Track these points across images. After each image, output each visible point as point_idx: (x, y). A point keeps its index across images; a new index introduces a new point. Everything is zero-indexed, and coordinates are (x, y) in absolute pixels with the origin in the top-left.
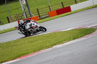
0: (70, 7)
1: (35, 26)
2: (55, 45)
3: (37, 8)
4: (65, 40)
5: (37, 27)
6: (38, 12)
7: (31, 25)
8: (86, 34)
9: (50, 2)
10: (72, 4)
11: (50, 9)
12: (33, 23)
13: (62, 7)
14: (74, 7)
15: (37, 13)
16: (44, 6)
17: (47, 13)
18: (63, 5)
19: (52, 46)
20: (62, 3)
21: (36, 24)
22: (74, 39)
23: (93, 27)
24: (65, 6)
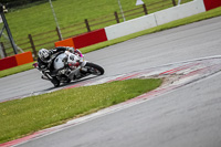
0: (103, 30)
1: (75, 62)
2: (71, 117)
3: (29, 32)
4: (94, 107)
5: (79, 63)
6: (31, 42)
7: (66, 59)
8: (140, 92)
9: (60, 19)
10: (109, 23)
11: (59, 34)
12: (70, 54)
13: (86, 30)
14: (112, 31)
15: (30, 45)
16: (45, 28)
17: (52, 45)
18: (88, 27)
19: (64, 120)
20: (86, 21)
21: (76, 57)
22: (114, 103)
23: (156, 76)
24: (92, 29)
